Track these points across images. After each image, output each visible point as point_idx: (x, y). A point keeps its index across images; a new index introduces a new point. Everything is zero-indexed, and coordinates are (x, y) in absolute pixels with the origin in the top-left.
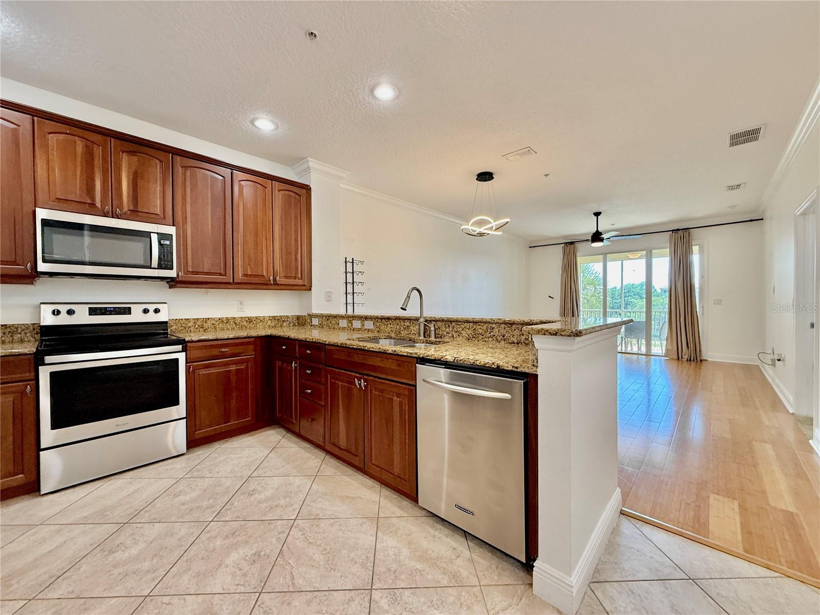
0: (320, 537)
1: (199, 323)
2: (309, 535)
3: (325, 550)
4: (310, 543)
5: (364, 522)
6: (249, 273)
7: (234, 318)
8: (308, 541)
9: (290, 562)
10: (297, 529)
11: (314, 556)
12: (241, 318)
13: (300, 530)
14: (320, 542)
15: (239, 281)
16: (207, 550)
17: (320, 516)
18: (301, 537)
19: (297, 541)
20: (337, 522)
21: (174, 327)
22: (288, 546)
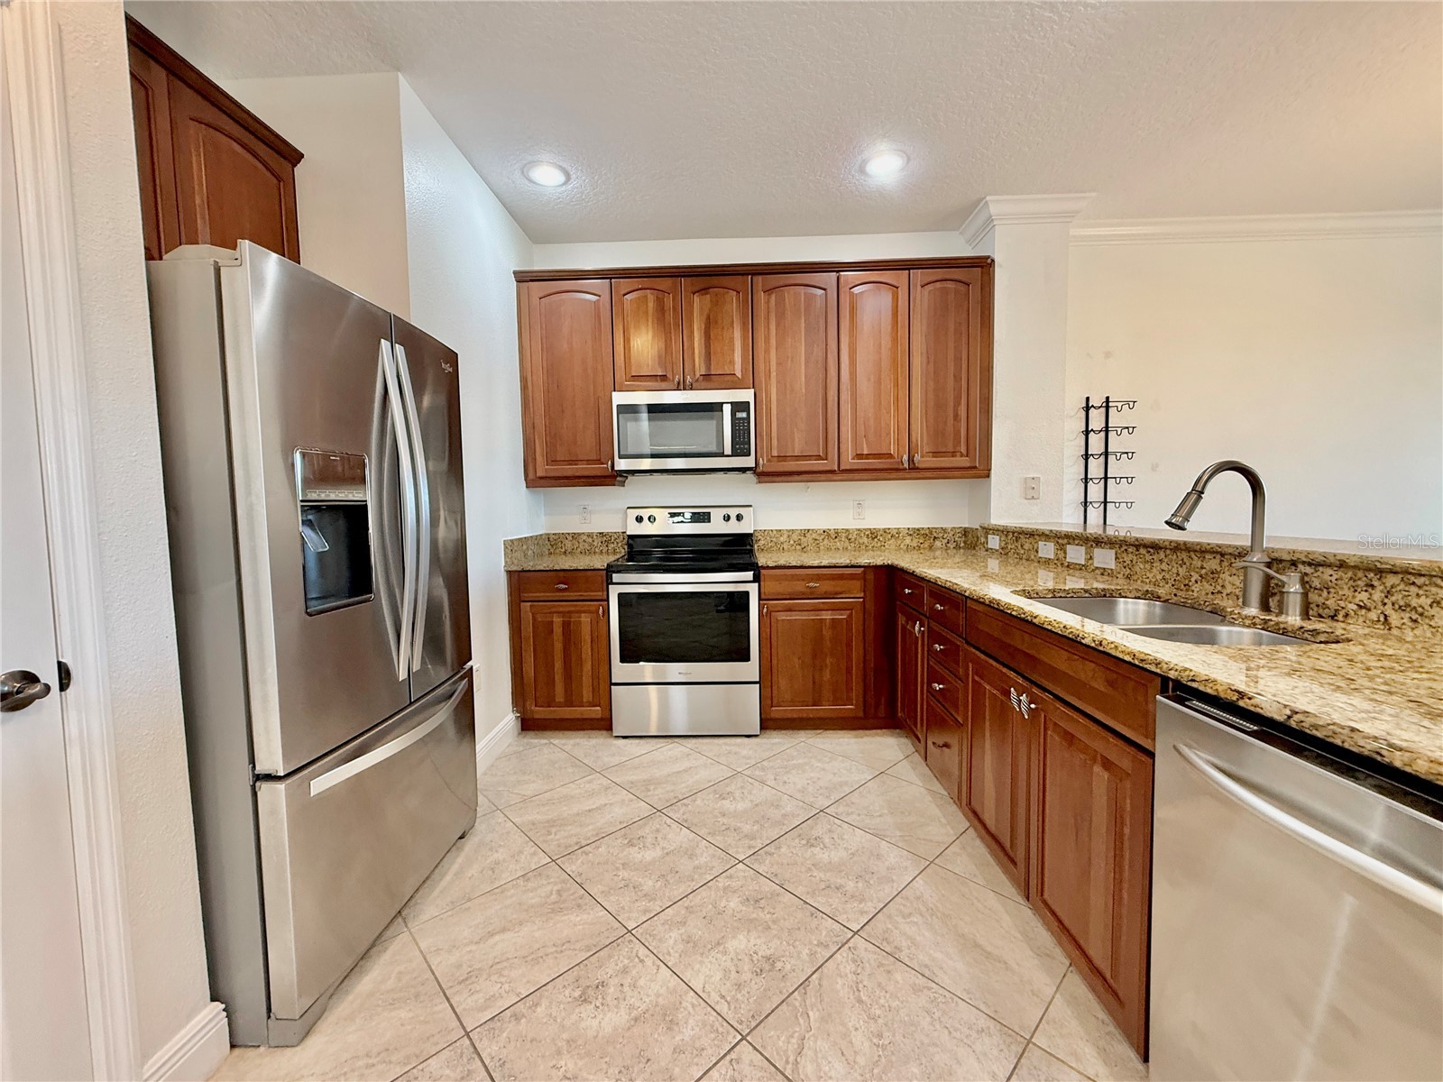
0: (882, 1001)
1: (795, 537)
2: (865, 983)
3: (880, 1036)
4: (860, 1001)
5: (989, 1028)
6: (865, 452)
7: (847, 530)
8: (856, 993)
9: (811, 1014)
10: (851, 955)
11: (854, 1032)
12: (859, 530)
13: (854, 961)
14: (878, 1012)
15: (848, 468)
16: (715, 908)
17: (903, 956)
18: (849, 975)
19: (839, 980)
20: (929, 989)
21: (762, 542)
22: (820, 979)
